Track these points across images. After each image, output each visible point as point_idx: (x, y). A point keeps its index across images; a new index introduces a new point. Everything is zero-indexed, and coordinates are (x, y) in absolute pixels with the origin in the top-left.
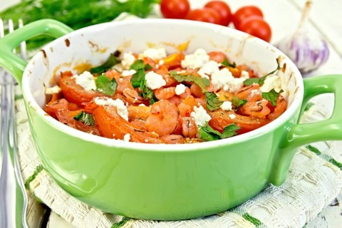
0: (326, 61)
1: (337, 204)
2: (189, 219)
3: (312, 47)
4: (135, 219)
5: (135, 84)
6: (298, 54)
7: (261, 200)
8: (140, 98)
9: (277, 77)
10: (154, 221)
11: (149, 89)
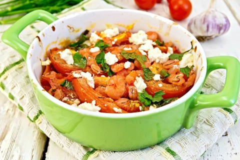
0: (228, 31)
1: (226, 135)
2: (133, 151)
3: (217, 23)
4: (100, 150)
5: (98, 61)
6: (208, 27)
7: (177, 138)
8: (102, 71)
9: (191, 54)
10: (112, 151)
11: (108, 65)
